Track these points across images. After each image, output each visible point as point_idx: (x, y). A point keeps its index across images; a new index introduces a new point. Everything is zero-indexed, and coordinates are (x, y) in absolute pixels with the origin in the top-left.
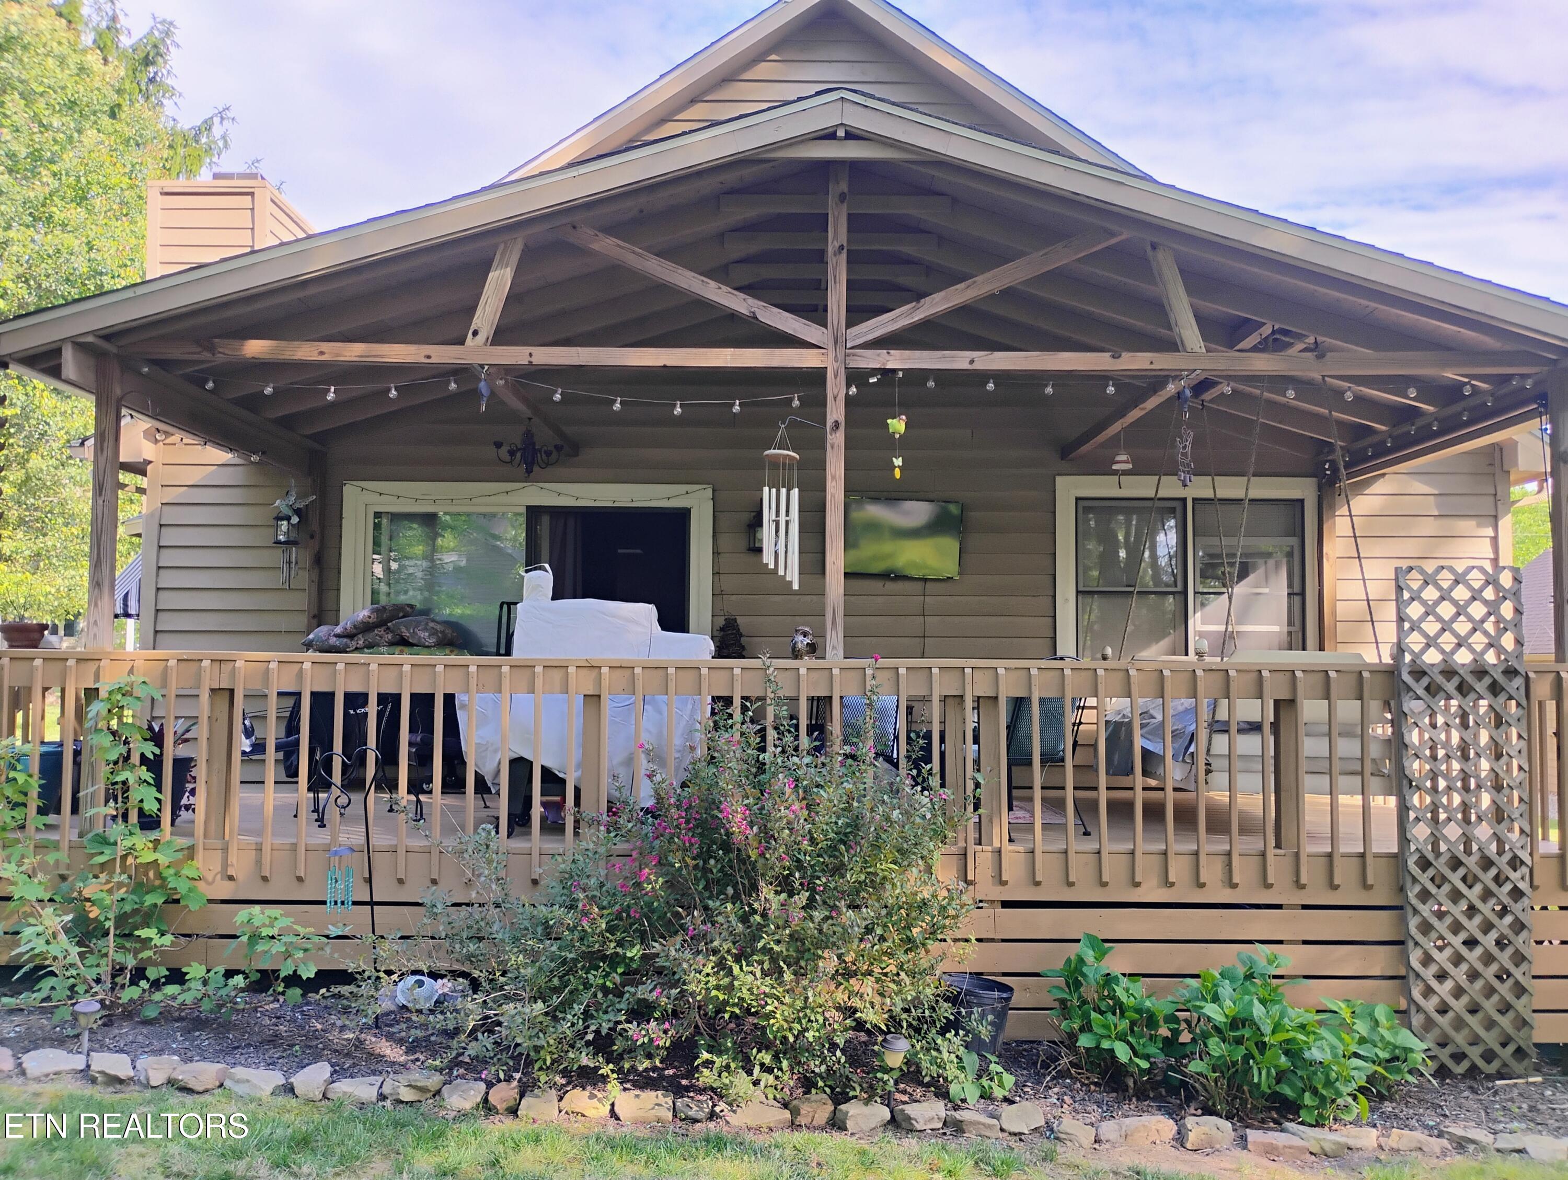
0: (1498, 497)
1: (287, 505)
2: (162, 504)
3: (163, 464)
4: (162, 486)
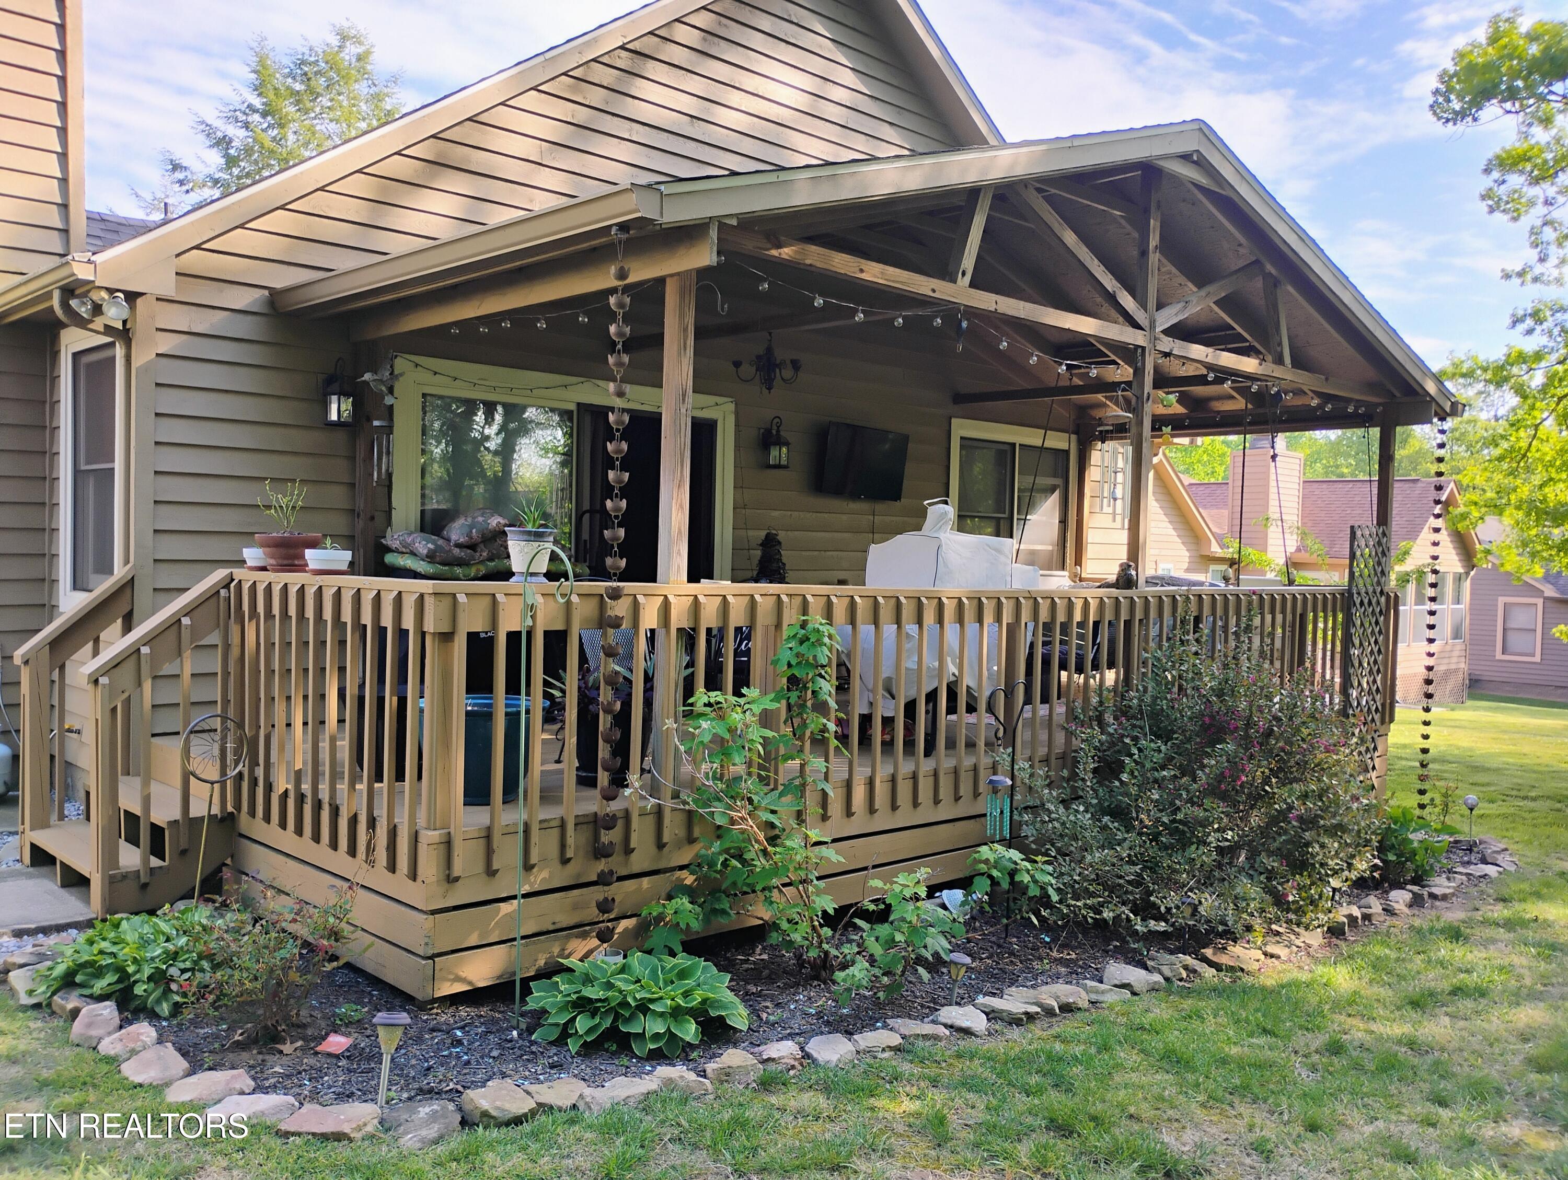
1: (381, 381)
2: (157, 355)
3: (158, 299)
4: (157, 329)
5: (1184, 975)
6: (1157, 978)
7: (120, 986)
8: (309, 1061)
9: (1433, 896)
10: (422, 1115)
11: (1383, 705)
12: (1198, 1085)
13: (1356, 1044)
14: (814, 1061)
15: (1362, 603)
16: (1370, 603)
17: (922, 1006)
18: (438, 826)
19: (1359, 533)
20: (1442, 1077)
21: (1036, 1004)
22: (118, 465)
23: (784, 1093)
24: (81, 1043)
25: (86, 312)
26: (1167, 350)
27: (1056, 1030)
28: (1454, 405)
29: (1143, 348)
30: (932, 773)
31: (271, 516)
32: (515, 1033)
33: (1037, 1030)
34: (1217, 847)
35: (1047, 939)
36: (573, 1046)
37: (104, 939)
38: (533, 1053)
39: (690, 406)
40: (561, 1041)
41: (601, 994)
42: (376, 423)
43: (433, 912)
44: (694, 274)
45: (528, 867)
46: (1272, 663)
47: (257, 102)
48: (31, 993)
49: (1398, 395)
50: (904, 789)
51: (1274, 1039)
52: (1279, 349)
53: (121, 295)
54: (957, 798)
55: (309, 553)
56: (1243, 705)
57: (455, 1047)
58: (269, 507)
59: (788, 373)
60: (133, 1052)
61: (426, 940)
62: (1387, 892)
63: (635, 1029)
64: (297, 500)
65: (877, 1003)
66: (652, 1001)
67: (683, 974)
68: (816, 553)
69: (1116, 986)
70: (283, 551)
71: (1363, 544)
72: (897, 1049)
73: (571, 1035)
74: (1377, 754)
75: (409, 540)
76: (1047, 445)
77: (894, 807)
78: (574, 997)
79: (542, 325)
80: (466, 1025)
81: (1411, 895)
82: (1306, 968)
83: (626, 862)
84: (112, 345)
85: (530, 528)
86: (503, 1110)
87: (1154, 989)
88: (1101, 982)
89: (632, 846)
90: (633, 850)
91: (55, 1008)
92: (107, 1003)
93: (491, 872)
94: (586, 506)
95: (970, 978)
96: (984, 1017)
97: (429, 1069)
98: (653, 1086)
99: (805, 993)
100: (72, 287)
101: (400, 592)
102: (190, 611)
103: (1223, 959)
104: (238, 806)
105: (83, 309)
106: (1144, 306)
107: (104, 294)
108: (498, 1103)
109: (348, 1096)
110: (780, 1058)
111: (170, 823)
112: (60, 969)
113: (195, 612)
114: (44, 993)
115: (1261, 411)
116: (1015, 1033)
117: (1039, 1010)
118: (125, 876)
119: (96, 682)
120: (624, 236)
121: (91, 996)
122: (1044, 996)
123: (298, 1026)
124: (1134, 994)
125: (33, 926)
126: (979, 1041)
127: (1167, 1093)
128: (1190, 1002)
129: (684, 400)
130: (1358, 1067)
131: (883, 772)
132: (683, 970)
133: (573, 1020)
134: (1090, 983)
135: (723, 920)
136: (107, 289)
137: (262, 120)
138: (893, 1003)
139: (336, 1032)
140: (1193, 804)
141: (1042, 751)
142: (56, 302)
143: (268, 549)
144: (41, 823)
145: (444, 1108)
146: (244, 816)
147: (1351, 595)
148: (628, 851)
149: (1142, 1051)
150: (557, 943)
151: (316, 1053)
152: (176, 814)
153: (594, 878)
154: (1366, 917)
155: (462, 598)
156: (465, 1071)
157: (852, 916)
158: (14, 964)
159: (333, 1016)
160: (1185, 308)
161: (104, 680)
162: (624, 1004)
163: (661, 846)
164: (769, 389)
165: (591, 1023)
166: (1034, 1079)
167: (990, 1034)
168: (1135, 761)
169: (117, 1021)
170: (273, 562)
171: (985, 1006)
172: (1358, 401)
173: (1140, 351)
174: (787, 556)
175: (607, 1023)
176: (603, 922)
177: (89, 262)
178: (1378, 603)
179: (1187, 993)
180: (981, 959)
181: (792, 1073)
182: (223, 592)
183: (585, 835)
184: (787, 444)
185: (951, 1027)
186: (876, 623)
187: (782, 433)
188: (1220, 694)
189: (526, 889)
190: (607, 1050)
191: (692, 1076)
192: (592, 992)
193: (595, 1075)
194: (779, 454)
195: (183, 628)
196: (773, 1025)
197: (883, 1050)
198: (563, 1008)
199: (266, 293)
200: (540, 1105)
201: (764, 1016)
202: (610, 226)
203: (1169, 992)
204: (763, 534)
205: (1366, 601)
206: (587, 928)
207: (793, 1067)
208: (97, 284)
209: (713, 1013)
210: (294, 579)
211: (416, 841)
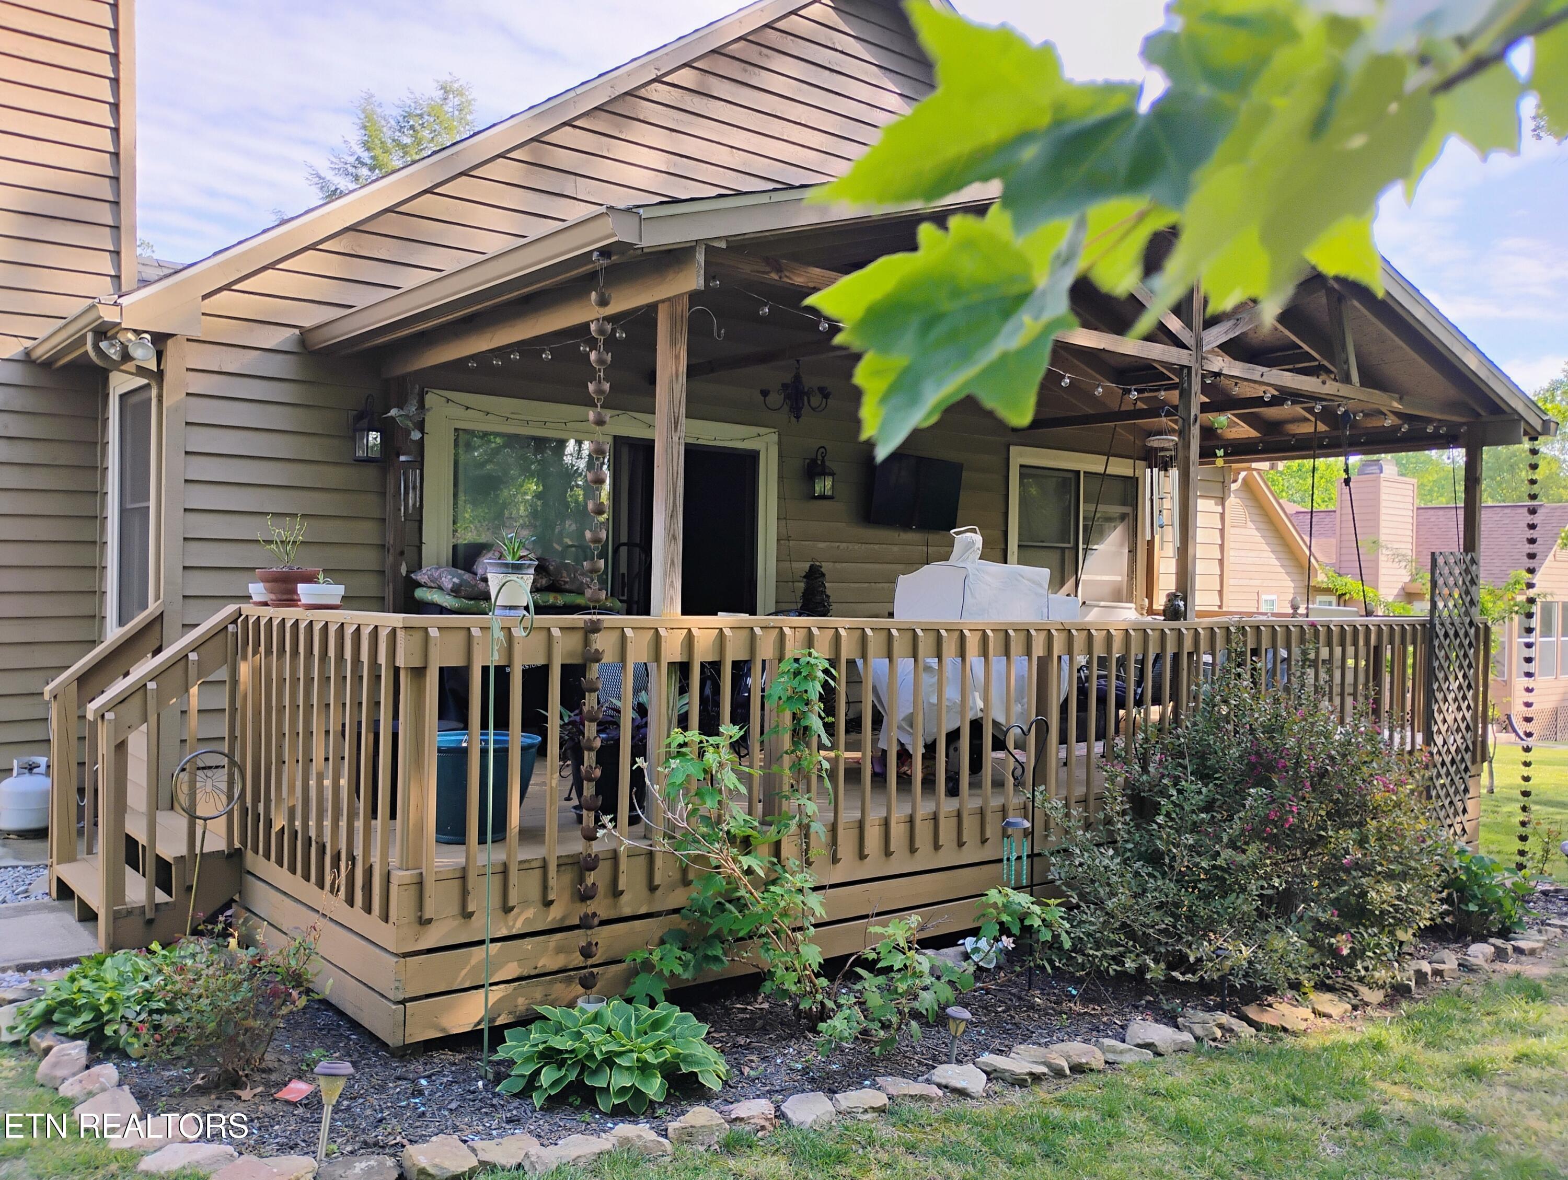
0: (1225, 484)
1: (407, 416)
2: (188, 394)
3: (188, 340)
4: (188, 369)
5: (1219, 1033)
6: (1186, 1037)
7: (94, 1025)
8: (266, 1108)
9: (1518, 950)
10: (357, 1170)
11: (1474, 743)
12: (1203, 1159)
13: (1397, 1116)
14: (788, 1121)
15: (1446, 635)
16: (1456, 635)
17: (920, 1063)
18: (410, 866)
19: (1440, 561)
20: (1486, 1156)
21: (1045, 1063)
22: (152, 504)
23: (749, 1156)
24: (45, 1083)
25: (115, 353)
26: (1216, 370)
27: (1063, 1092)
28: (1545, 423)
29: (1189, 368)
30: (955, 814)
31: (272, 551)
32: (480, 1084)
33: (1041, 1092)
34: (1261, 896)
35: (1074, 992)
36: (538, 1100)
37: (85, 977)
38: (493, 1106)
39: (683, 434)
40: (525, 1093)
41: (568, 1045)
42: (402, 458)
43: (405, 955)
44: (686, 299)
45: (507, 909)
46: (1331, 700)
47: (366, 156)
48: (12, 1029)
49: (1483, 413)
50: (923, 831)
51: (1303, 1109)
52: (1345, 367)
53: (148, 336)
54: (984, 841)
55: (301, 588)
56: (1291, 742)
57: (414, 1097)
58: (271, 542)
59: (816, 400)
60: (90, 1094)
61: (397, 984)
62: (1467, 946)
63: (600, 1083)
64: (298, 535)
65: (871, 1060)
66: (620, 1054)
67: (657, 1025)
68: (866, 585)
69: (1138, 1046)
70: (283, 586)
71: (1446, 571)
72: (881, 1110)
73: (537, 1088)
74: (1468, 796)
75: (436, 575)
76: (1108, 472)
77: (913, 850)
78: (541, 1047)
79: (546, 356)
80: (433, 1074)
81: (1492, 949)
82: (1358, 1029)
83: (615, 906)
84: (147, 386)
85: (509, 560)
86: (442, 1168)
87: (1182, 1049)
88: (1124, 1041)
89: (620, 888)
90: (622, 892)
91: (32, 1046)
92: (79, 1042)
93: (467, 915)
94: (624, 539)
95: (979, 1033)
96: (984, 1076)
97: (380, 1121)
98: (608, 1146)
99: (796, 1047)
100: (104, 330)
101: (376, 627)
102: (197, 647)
103: (1267, 1018)
104: (244, 842)
105: (113, 351)
106: (1189, 324)
107: (130, 336)
108: (437, 1161)
109: (292, 1148)
110: (749, 1118)
111: (176, 858)
112: (40, 1007)
113: (202, 648)
114: (23, 1031)
115: (1335, 433)
116: (1016, 1095)
117: (1045, 1070)
118: (130, 912)
119: (103, 716)
120: (604, 262)
121: (66, 1035)
122: (1054, 1055)
123: (263, 1071)
124: (1158, 1054)
125: (37, 961)
126: (974, 1102)
127: (1167, 1167)
128: (1218, 1064)
129: (676, 427)
130: (1391, 1141)
131: (899, 813)
132: (657, 1020)
133: (537, 1072)
134: (1107, 1042)
135: (715, 967)
136: (135, 331)
137: (369, 173)
138: (889, 1059)
139: (300, 1078)
140: (1235, 848)
141: (1080, 791)
142: (89, 347)
143: (268, 584)
144: (68, 857)
145: (381, 1164)
146: (249, 853)
147: (1433, 626)
148: (616, 893)
149: (1149, 1119)
150: (539, 988)
151: (276, 1100)
152: (182, 849)
153: (577, 922)
154: (1437, 973)
155: (434, 632)
156: (418, 1124)
157: (853, 964)
158: (4, 1000)
159: (302, 1061)
160: (1236, 325)
161: (110, 716)
162: (591, 1056)
163: (653, 888)
164: (798, 417)
165: (556, 1075)
166: (1022, 1148)
167: (988, 1096)
168: (1173, 802)
169: (83, 1061)
170: (273, 597)
171: (987, 1064)
172: (1440, 420)
173: (1185, 371)
174: (830, 587)
175: (572, 1076)
176: (585, 968)
177: (115, 304)
178: (1466, 635)
179: (1216, 1053)
180: (997, 1012)
181: (760, 1134)
182: (231, 628)
183: (568, 877)
184: (832, 474)
185: (946, 1087)
186: (890, 656)
187: (827, 463)
188: (1270, 730)
189: (504, 932)
190: (571, 1105)
191: (653, 1136)
192: (562, 1043)
193: (551, 1131)
194: (824, 485)
195: (190, 663)
196: (753, 1081)
197: (866, 1111)
198: (528, 1059)
199: (297, 331)
200: (482, 1163)
201: (746, 1070)
202: (591, 252)
203: (1198, 1053)
204: (807, 566)
205: (1451, 633)
206: (572, 973)
207: (763, 1128)
208: (123, 326)
209: (684, 1069)
210: (290, 614)
211: (389, 881)
